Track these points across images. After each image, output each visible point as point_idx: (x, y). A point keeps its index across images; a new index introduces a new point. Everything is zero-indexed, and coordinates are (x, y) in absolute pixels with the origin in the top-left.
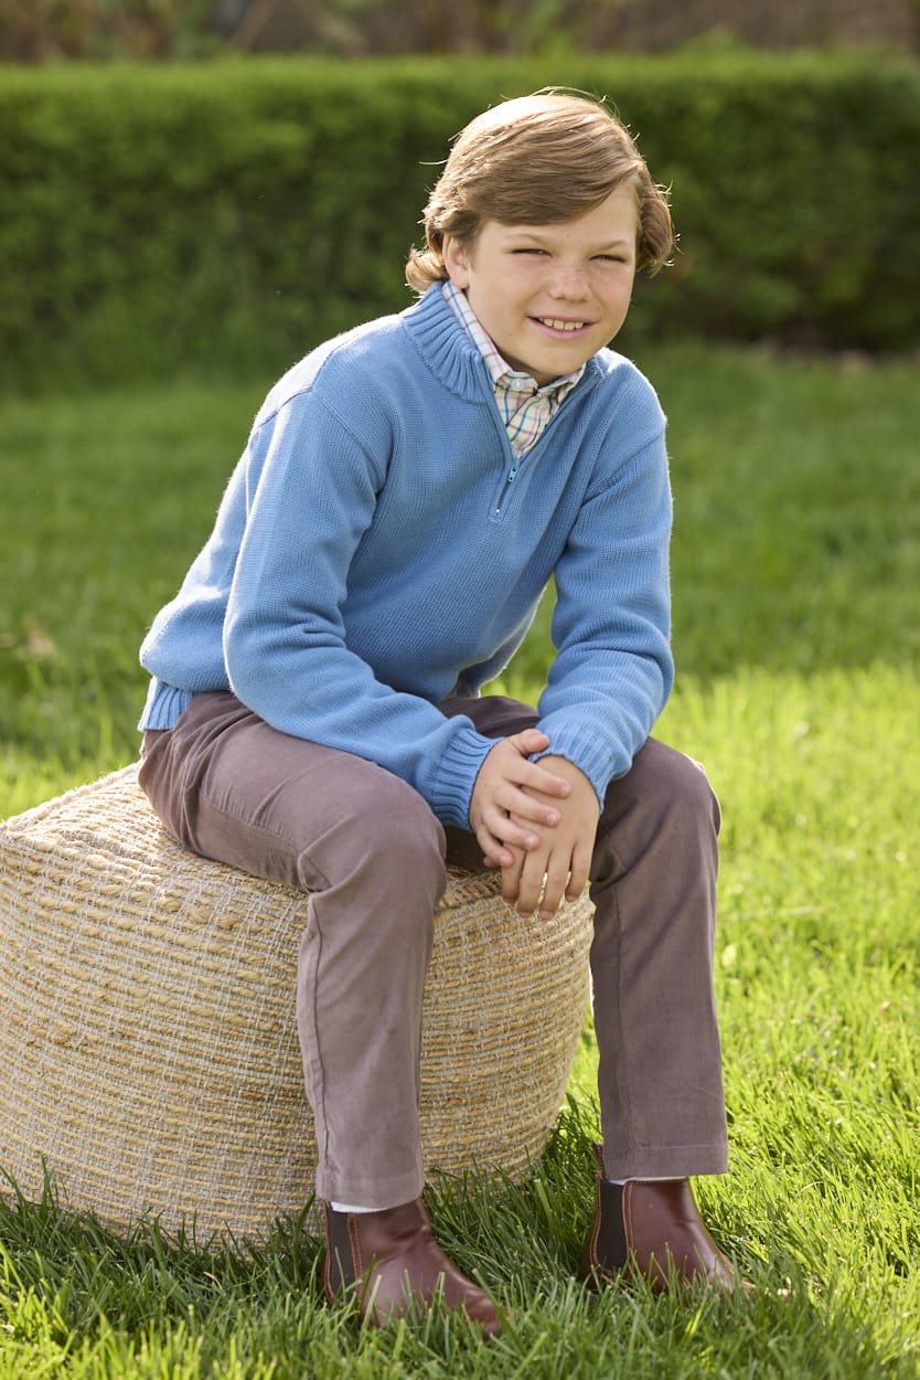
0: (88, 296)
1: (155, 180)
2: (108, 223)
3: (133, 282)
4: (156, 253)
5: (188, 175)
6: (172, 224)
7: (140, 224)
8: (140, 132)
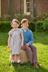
0: (5, 29)
1: (8, 25)
2: (6, 27)
3: (7, 29)
4: (8, 28)
5: (9, 25)
6: (8, 27)
7: (7, 27)
8: (7, 24)
